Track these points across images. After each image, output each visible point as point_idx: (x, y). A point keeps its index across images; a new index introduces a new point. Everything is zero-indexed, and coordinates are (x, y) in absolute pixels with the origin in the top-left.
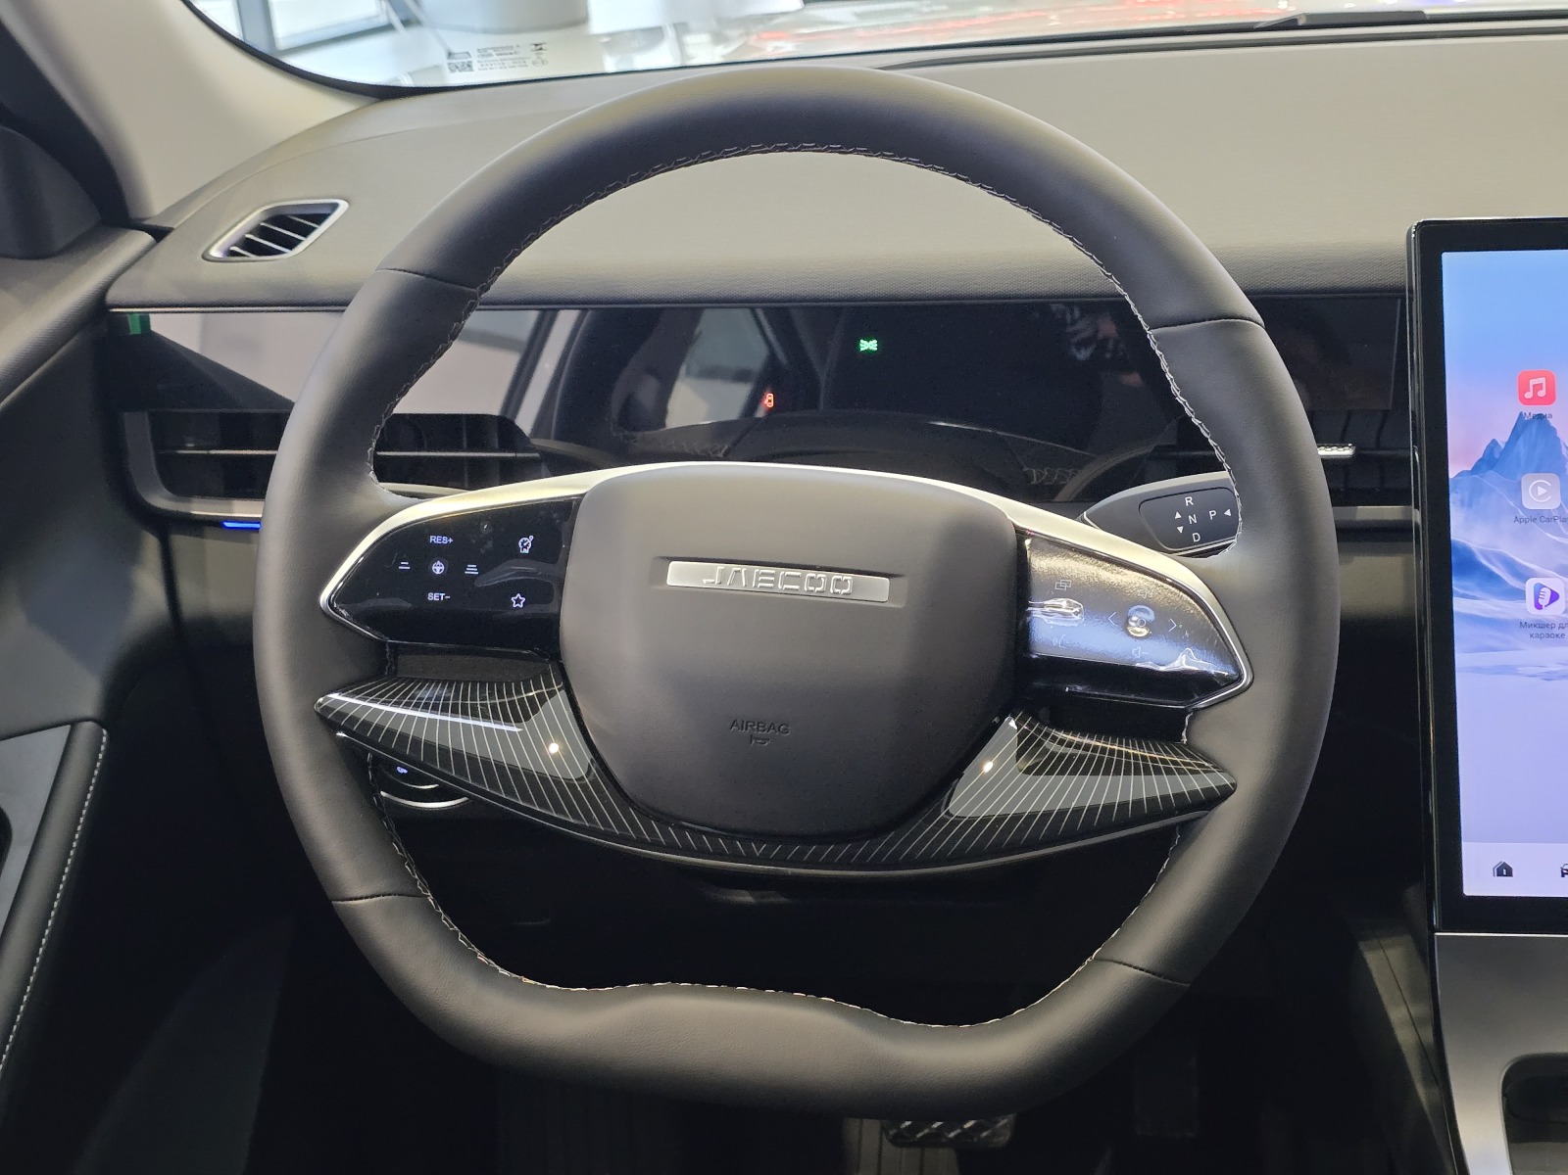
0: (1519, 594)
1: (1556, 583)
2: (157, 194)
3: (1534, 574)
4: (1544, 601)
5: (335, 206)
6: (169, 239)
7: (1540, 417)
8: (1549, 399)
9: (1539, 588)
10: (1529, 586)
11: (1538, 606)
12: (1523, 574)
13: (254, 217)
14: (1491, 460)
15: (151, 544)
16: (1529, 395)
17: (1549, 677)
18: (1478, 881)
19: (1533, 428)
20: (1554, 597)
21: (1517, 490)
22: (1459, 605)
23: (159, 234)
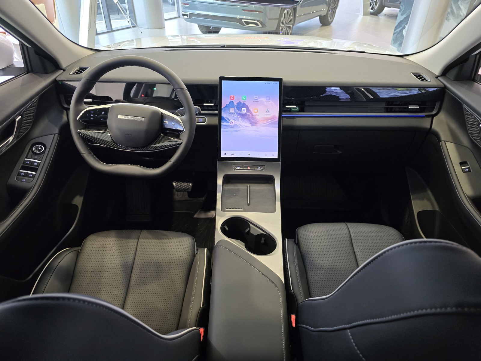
0: (229, 122)
1: (233, 121)
2: (64, 65)
3: (231, 120)
4: (232, 123)
5: (88, 67)
6: (65, 71)
7: (232, 101)
8: (233, 99)
9: (231, 122)
10: (230, 121)
11: (231, 124)
12: (229, 120)
13: (77, 69)
14: (226, 106)
15: (65, 112)
16: (231, 99)
17: (232, 132)
18: (223, 155)
19: (231, 102)
20: (233, 123)
21: (229, 110)
22: (222, 123)
23: (64, 70)
